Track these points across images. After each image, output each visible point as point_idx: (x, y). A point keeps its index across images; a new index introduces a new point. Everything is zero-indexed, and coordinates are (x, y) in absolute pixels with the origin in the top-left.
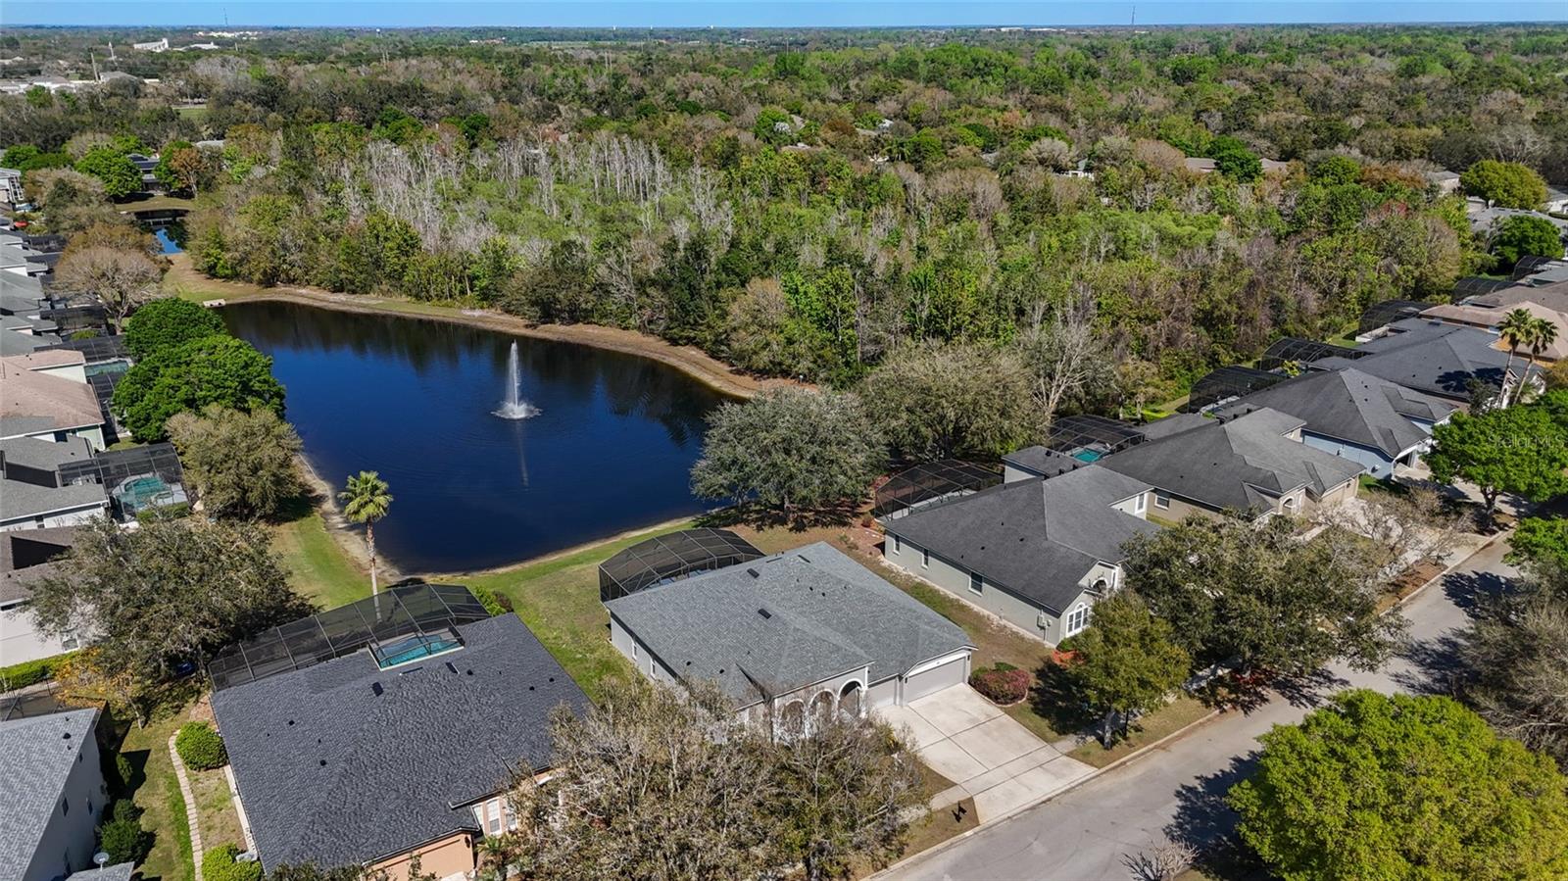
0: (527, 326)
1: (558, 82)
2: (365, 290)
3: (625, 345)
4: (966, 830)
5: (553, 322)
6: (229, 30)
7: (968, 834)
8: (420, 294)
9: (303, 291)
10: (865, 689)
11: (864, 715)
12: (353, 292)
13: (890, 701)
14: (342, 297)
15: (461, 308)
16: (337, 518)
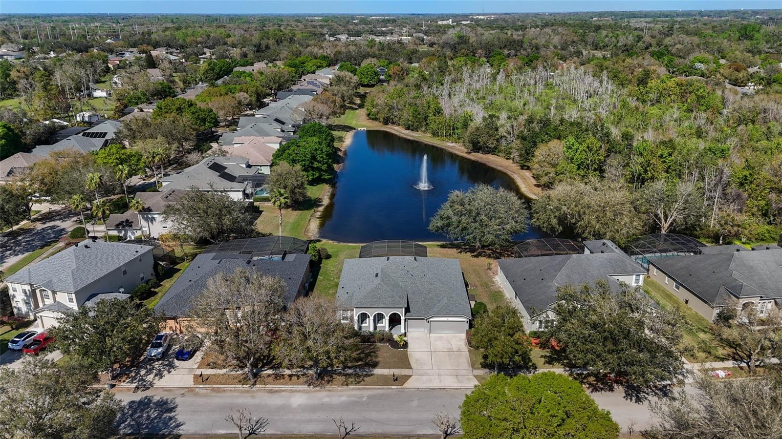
0: (467, 153)
1: (607, 39)
2: (416, 129)
3: (501, 166)
4: (394, 386)
5: (478, 152)
6: (483, 15)
7: (393, 387)
8: (435, 134)
9: (396, 128)
10: (403, 318)
11: (403, 331)
12: (413, 130)
13: (422, 330)
14: (407, 132)
15: (448, 141)
16: (319, 213)
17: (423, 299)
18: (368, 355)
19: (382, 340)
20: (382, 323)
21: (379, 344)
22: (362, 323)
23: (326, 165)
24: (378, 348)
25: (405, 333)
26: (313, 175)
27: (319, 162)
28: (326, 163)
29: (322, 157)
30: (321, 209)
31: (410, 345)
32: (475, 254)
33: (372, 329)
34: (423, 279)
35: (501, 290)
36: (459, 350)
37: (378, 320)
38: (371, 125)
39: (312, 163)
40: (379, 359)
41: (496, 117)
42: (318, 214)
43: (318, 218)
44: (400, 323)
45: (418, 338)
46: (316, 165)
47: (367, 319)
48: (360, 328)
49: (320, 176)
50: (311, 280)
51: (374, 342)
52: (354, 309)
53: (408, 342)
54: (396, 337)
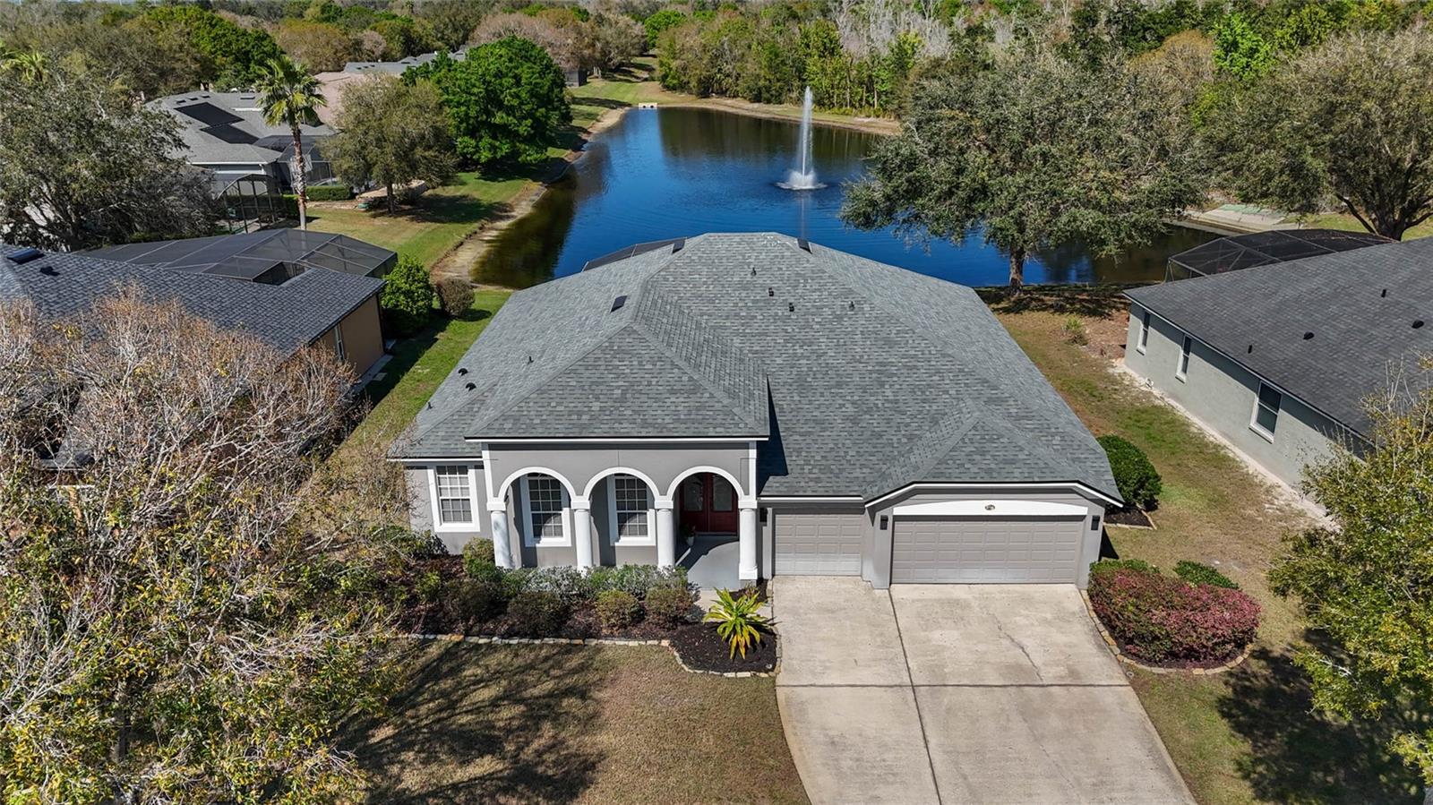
2: (776, 98)
8: (822, 101)
9: (729, 102)
10: (747, 503)
11: (748, 572)
12: (769, 102)
13: (849, 565)
14: (756, 105)
15: (856, 115)
16: (495, 233)
17: (850, 409)
18: (541, 712)
19: (634, 620)
20: (644, 531)
21: (616, 646)
22: (538, 534)
23: (529, 122)
24: (610, 665)
25: (761, 581)
26: (493, 148)
27: (510, 110)
28: (530, 115)
29: (517, 96)
30: (504, 224)
31: (790, 651)
32: (1003, 305)
33: (584, 562)
34: (846, 320)
35: (1158, 402)
36: (1073, 680)
37: (622, 519)
38: (669, 99)
39: (489, 114)
40: (604, 739)
41: (983, 32)
42: (491, 234)
43: (488, 241)
44: (732, 533)
45: (830, 611)
46: (500, 118)
47: (565, 512)
48: (530, 558)
49: (515, 154)
50: (380, 377)
51: (588, 633)
52: (486, 454)
53: (779, 629)
54: (710, 602)
